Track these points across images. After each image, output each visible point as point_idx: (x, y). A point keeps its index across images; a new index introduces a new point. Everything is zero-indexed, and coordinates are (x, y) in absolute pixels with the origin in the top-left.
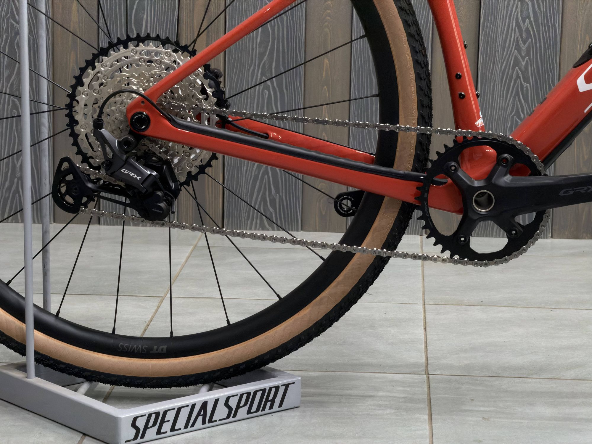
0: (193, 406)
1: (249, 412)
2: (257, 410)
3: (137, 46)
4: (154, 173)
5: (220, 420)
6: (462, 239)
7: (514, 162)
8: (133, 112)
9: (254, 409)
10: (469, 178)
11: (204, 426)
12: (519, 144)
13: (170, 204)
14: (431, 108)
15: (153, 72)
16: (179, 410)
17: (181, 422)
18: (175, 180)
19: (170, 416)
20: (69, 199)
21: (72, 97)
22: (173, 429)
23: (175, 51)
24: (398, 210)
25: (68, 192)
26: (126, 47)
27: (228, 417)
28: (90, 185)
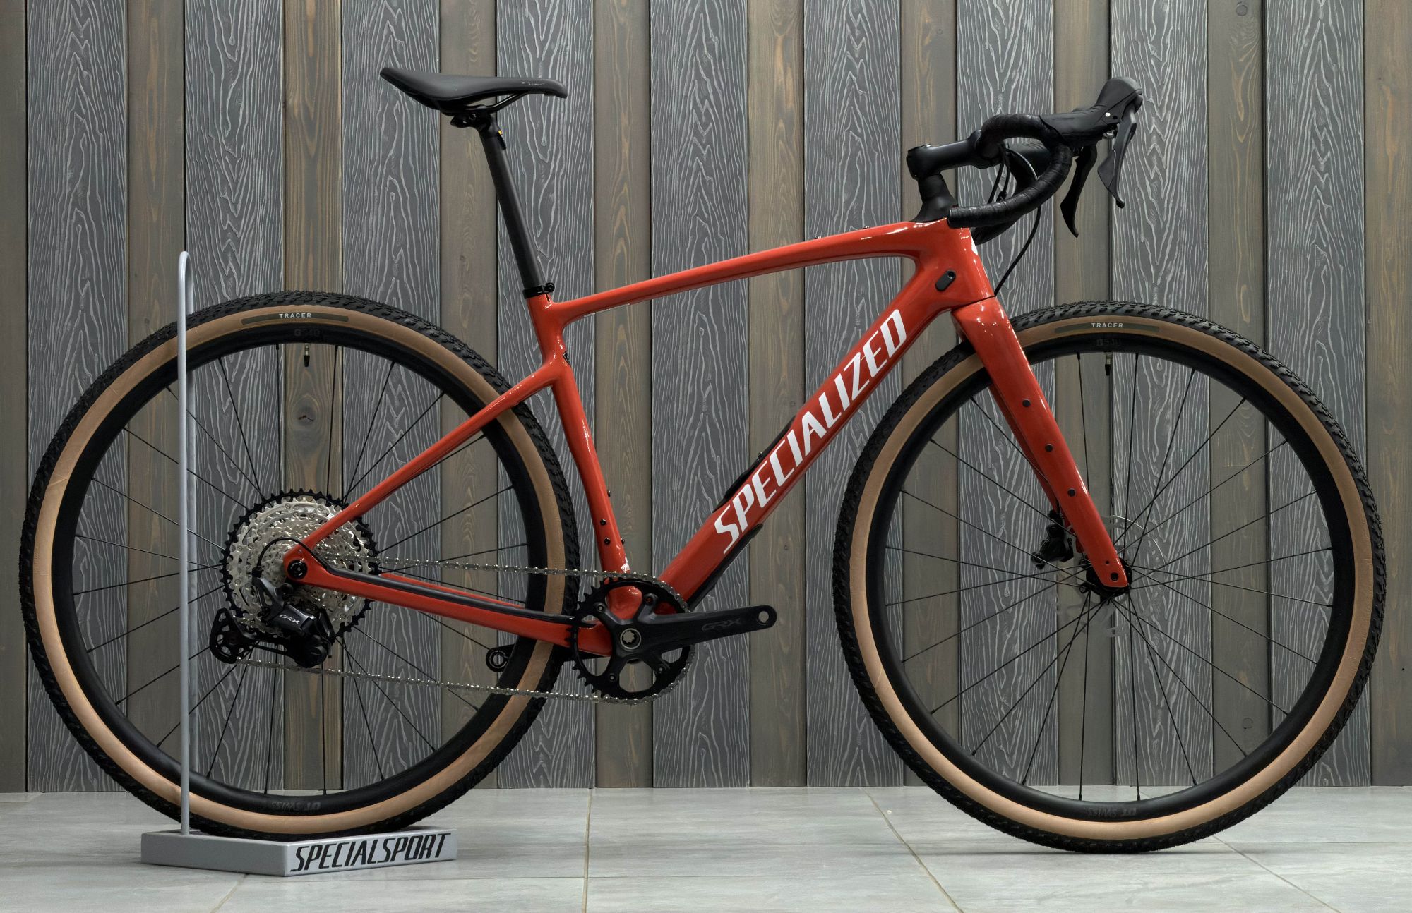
0: (353, 844)
1: (407, 858)
2: (415, 857)
3: (291, 501)
4: (312, 617)
5: (379, 862)
6: (612, 678)
7: (658, 601)
8: (290, 561)
9: (411, 855)
10: (617, 619)
11: (364, 866)
12: (663, 584)
13: (327, 649)
14: (578, 555)
15: (307, 525)
16: (340, 846)
17: (342, 859)
18: (330, 627)
19: (332, 851)
20: (226, 650)
21: (226, 553)
22: (334, 864)
23: (328, 505)
24: (549, 655)
25: (225, 644)
26: (279, 502)
27: (387, 860)
28: (247, 635)
